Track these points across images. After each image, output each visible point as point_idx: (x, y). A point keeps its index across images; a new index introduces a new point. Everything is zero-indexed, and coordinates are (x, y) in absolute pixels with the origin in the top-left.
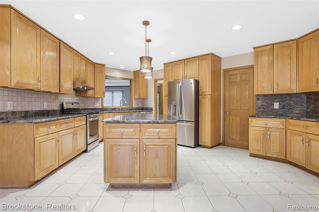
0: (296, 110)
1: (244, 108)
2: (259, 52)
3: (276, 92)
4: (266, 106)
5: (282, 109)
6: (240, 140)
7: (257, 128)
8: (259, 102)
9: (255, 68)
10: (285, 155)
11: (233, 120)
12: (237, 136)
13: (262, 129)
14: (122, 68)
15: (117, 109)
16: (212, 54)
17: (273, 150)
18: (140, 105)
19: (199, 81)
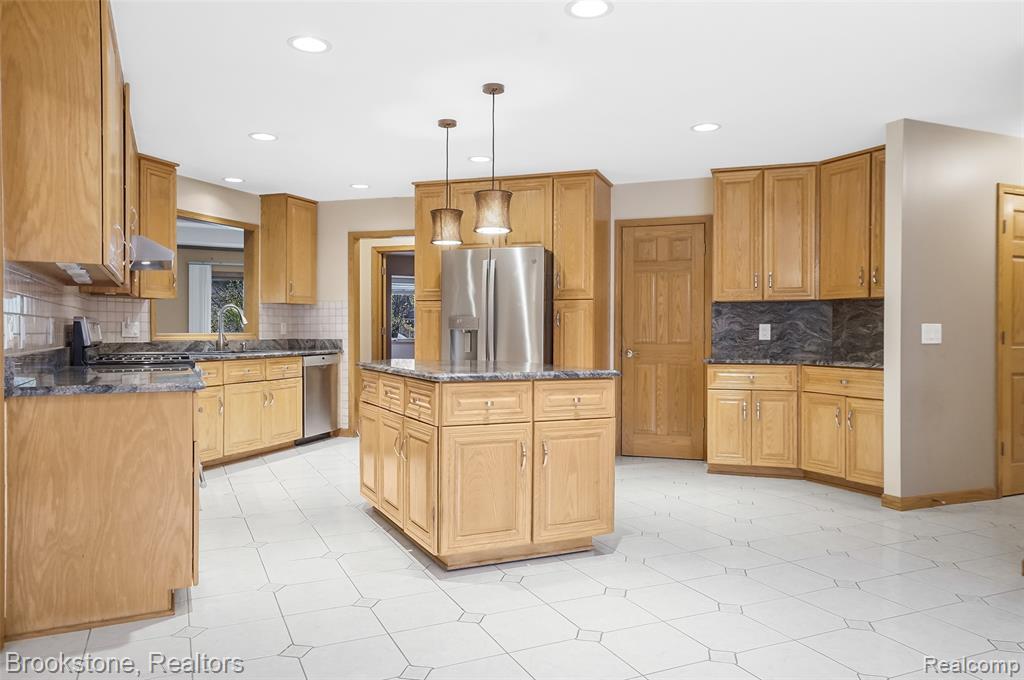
0: (809, 345)
1: (678, 340)
2: (727, 183)
3: (770, 296)
4: (738, 332)
5: (778, 339)
6: (668, 434)
7: (729, 395)
8: (720, 321)
9: (717, 228)
10: (796, 457)
11: (646, 375)
12: (659, 423)
13: (741, 395)
14: (233, 181)
15: (207, 348)
16: (596, 174)
17: (769, 447)
18: (284, 332)
19: (553, 254)
